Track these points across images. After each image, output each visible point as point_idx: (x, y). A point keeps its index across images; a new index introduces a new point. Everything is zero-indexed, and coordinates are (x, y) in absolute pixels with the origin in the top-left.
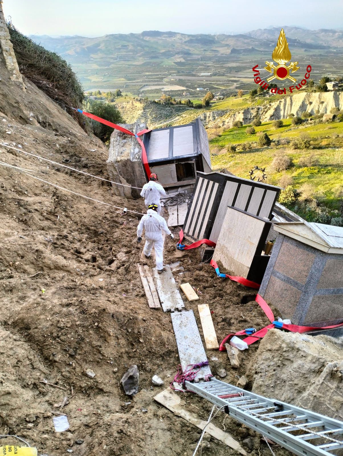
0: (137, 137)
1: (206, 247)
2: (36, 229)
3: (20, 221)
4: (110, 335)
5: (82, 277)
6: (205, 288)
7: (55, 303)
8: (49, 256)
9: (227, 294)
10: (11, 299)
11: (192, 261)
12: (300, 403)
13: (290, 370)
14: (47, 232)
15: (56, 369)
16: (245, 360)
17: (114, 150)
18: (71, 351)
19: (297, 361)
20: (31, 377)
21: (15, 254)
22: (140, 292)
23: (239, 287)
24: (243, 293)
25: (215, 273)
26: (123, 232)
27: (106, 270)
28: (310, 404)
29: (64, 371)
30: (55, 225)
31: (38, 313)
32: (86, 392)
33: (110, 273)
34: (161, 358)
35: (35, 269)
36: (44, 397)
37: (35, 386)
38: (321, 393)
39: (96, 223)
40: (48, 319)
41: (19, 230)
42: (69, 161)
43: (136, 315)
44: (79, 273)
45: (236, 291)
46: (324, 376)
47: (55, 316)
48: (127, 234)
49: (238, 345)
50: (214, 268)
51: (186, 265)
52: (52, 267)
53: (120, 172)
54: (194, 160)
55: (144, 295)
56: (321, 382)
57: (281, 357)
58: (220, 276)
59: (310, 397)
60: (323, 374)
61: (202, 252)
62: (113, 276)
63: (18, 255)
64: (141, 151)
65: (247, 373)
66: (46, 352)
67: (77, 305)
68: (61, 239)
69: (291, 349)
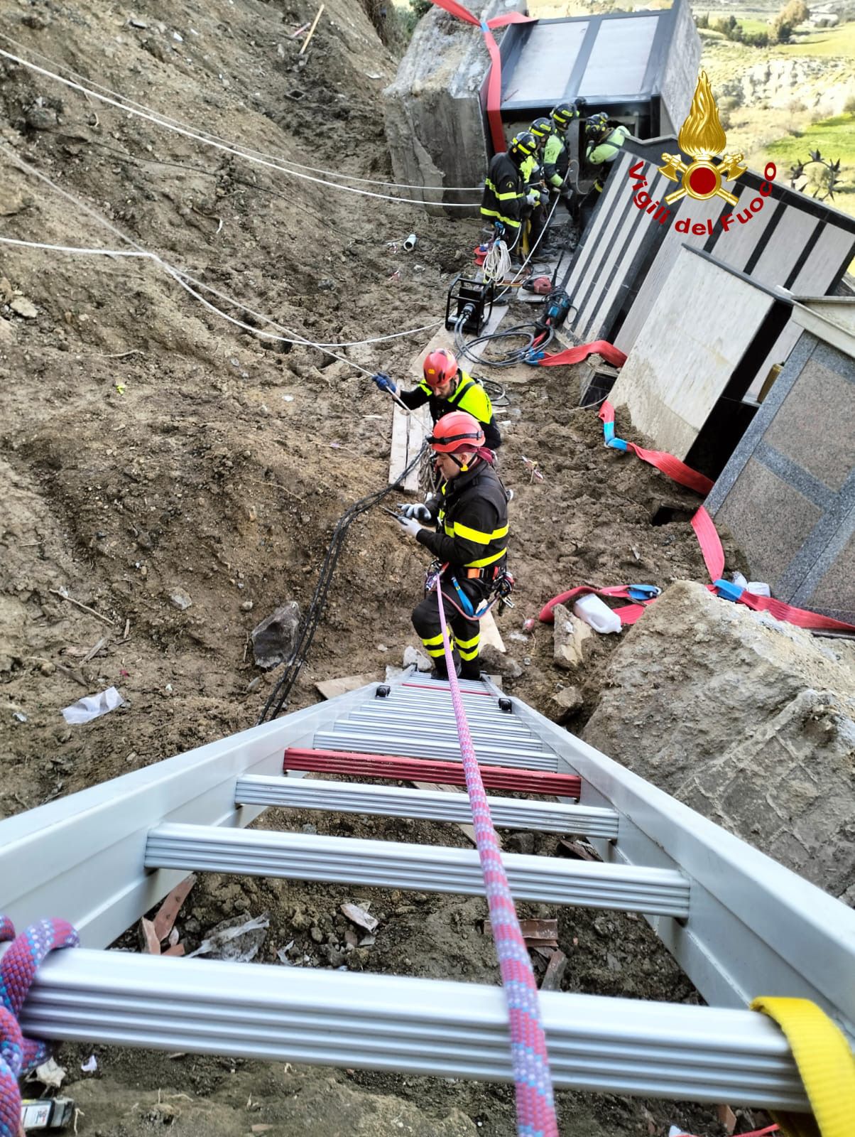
0: (486, 30)
1: (600, 365)
2: (155, 244)
3: (119, 219)
4: (248, 519)
5: (241, 383)
6: (559, 468)
7: (139, 421)
8: (166, 313)
9: (615, 493)
10: (37, 392)
11: (550, 398)
12: (697, 781)
13: (698, 693)
14: (182, 258)
15: (100, 571)
16: (600, 655)
17: (413, 65)
18: (144, 537)
19: (723, 672)
20: (29, 574)
21: (83, 295)
22: (377, 445)
23: (657, 481)
24: (662, 499)
25: (602, 435)
26: (389, 297)
27: (310, 379)
28: (722, 789)
29: (117, 581)
30: (209, 243)
31: (87, 434)
32: (159, 638)
33: (316, 387)
34: (375, 605)
35: (126, 341)
36: (49, 626)
37: (35, 597)
38: (760, 764)
39: (320, 258)
40: (109, 452)
41: (108, 239)
42: (301, 94)
43: (341, 492)
44: (234, 370)
45: (645, 491)
46: (784, 722)
47: (127, 449)
48: (398, 303)
49: (594, 617)
50: (602, 421)
51: (528, 404)
52: (170, 344)
53: (417, 127)
54: (636, 114)
55: (385, 456)
56: (768, 737)
57: (684, 655)
58: (612, 444)
59: (727, 769)
60: (783, 718)
61: (585, 379)
62: (323, 395)
63: (90, 297)
64: (488, 71)
65: (587, 684)
66: (83, 528)
67: (191, 436)
68: (213, 280)
69: (717, 640)
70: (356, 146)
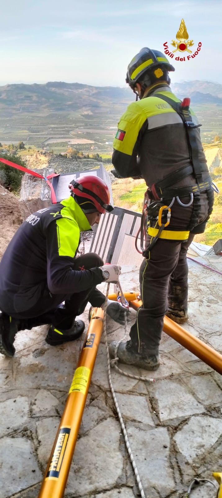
0: (47, 180)
17: (25, 192)
64: (50, 192)
70: (5, 217)
